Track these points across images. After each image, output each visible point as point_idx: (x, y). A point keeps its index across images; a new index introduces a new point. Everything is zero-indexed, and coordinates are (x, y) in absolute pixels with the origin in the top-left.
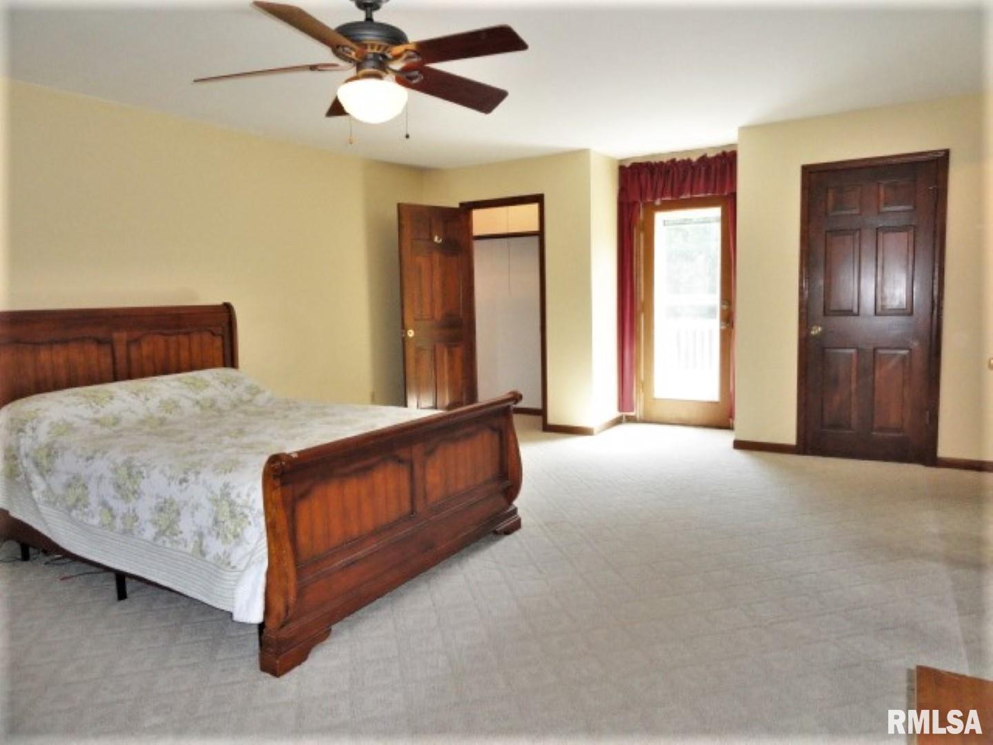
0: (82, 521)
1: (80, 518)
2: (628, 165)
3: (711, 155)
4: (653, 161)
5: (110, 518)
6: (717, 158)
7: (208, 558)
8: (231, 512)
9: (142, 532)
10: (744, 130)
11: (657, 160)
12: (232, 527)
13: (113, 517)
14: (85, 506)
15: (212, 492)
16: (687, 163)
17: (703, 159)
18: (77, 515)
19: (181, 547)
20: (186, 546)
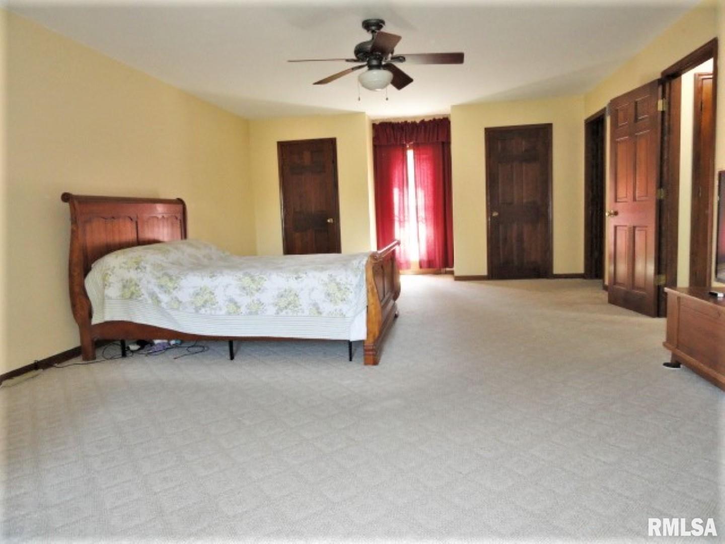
0: (211, 314)
1: (209, 312)
2: (377, 123)
3: (427, 120)
4: (393, 121)
5: (235, 308)
6: (430, 121)
7: (324, 314)
8: (338, 288)
9: (265, 312)
10: (454, 107)
11: (396, 121)
12: (339, 296)
13: (239, 307)
14: (213, 304)
15: (322, 280)
16: (414, 124)
17: (423, 122)
18: (206, 311)
19: (299, 314)
20: (303, 312)
